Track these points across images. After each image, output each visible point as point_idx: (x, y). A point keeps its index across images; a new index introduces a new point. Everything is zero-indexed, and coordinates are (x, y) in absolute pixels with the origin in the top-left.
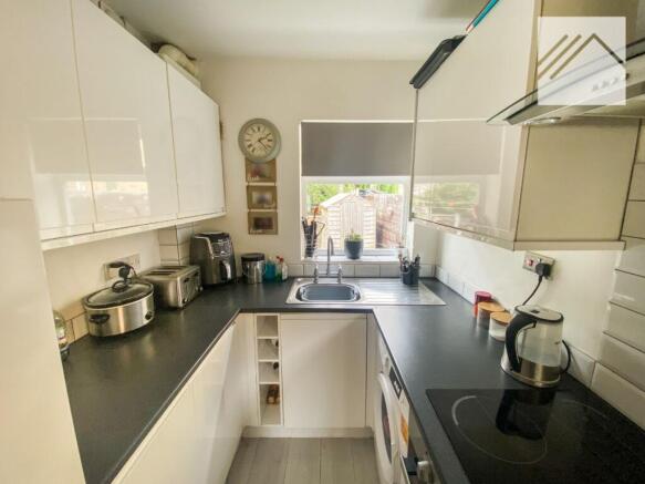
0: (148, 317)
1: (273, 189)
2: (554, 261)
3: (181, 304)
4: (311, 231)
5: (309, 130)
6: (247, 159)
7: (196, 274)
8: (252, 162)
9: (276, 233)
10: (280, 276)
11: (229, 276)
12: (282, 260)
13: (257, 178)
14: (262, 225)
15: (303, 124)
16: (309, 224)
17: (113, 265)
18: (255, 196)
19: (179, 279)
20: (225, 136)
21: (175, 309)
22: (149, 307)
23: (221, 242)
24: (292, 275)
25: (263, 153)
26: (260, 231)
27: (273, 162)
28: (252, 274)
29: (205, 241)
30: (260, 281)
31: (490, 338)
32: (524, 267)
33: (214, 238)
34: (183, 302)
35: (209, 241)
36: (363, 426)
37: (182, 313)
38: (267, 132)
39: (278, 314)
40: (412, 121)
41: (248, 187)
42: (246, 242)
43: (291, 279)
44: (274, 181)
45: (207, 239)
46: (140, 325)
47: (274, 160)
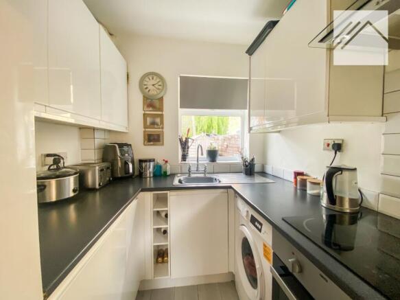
0: (74, 191)
1: (161, 116)
2: (343, 140)
3: (97, 187)
4: (184, 145)
5: (184, 81)
6: (144, 97)
7: (108, 168)
8: (147, 99)
9: (163, 144)
10: (165, 172)
11: (131, 171)
12: (166, 162)
13: (151, 109)
14: (153, 139)
15: (180, 77)
16: (184, 140)
17: (48, 155)
18: (149, 120)
19: (97, 168)
20: (130, 82)
21: (93, 190)
22: (75, 184)
23: (125, 148)
24: (173, 172)
25: (156, 93)
26: (152, 143)
27: (161, 99)
28: (146, 171)
29: (115, 147)
30: (152, 175)
31: (308, 196)
32: (324, 149)
33: (121, 145)
34: (99, 185)
35: (117, 147)
36: (227, 272)
37: (98, 194)
38: (158, 80)
39: (168, 192)
40: (248, 78)
41: (144, 114)
42: (142, 150)
43: (173, 175)
44: (162, 111)
45: (116, 145)
46: (67, 197)
47: (162, 97)
